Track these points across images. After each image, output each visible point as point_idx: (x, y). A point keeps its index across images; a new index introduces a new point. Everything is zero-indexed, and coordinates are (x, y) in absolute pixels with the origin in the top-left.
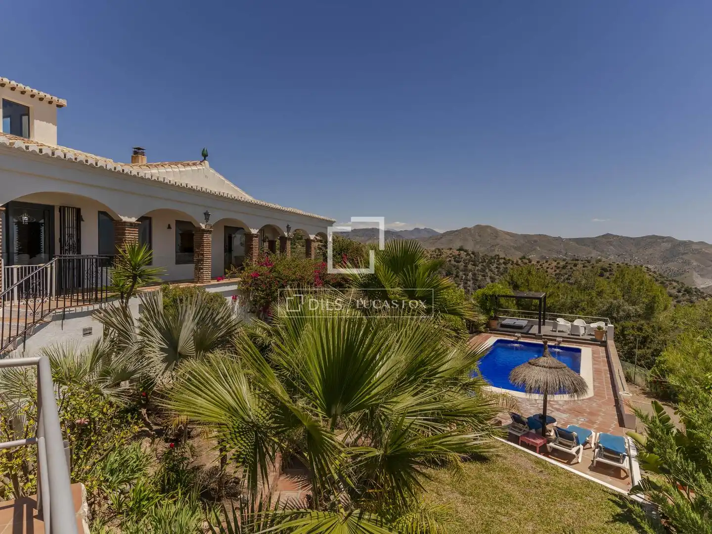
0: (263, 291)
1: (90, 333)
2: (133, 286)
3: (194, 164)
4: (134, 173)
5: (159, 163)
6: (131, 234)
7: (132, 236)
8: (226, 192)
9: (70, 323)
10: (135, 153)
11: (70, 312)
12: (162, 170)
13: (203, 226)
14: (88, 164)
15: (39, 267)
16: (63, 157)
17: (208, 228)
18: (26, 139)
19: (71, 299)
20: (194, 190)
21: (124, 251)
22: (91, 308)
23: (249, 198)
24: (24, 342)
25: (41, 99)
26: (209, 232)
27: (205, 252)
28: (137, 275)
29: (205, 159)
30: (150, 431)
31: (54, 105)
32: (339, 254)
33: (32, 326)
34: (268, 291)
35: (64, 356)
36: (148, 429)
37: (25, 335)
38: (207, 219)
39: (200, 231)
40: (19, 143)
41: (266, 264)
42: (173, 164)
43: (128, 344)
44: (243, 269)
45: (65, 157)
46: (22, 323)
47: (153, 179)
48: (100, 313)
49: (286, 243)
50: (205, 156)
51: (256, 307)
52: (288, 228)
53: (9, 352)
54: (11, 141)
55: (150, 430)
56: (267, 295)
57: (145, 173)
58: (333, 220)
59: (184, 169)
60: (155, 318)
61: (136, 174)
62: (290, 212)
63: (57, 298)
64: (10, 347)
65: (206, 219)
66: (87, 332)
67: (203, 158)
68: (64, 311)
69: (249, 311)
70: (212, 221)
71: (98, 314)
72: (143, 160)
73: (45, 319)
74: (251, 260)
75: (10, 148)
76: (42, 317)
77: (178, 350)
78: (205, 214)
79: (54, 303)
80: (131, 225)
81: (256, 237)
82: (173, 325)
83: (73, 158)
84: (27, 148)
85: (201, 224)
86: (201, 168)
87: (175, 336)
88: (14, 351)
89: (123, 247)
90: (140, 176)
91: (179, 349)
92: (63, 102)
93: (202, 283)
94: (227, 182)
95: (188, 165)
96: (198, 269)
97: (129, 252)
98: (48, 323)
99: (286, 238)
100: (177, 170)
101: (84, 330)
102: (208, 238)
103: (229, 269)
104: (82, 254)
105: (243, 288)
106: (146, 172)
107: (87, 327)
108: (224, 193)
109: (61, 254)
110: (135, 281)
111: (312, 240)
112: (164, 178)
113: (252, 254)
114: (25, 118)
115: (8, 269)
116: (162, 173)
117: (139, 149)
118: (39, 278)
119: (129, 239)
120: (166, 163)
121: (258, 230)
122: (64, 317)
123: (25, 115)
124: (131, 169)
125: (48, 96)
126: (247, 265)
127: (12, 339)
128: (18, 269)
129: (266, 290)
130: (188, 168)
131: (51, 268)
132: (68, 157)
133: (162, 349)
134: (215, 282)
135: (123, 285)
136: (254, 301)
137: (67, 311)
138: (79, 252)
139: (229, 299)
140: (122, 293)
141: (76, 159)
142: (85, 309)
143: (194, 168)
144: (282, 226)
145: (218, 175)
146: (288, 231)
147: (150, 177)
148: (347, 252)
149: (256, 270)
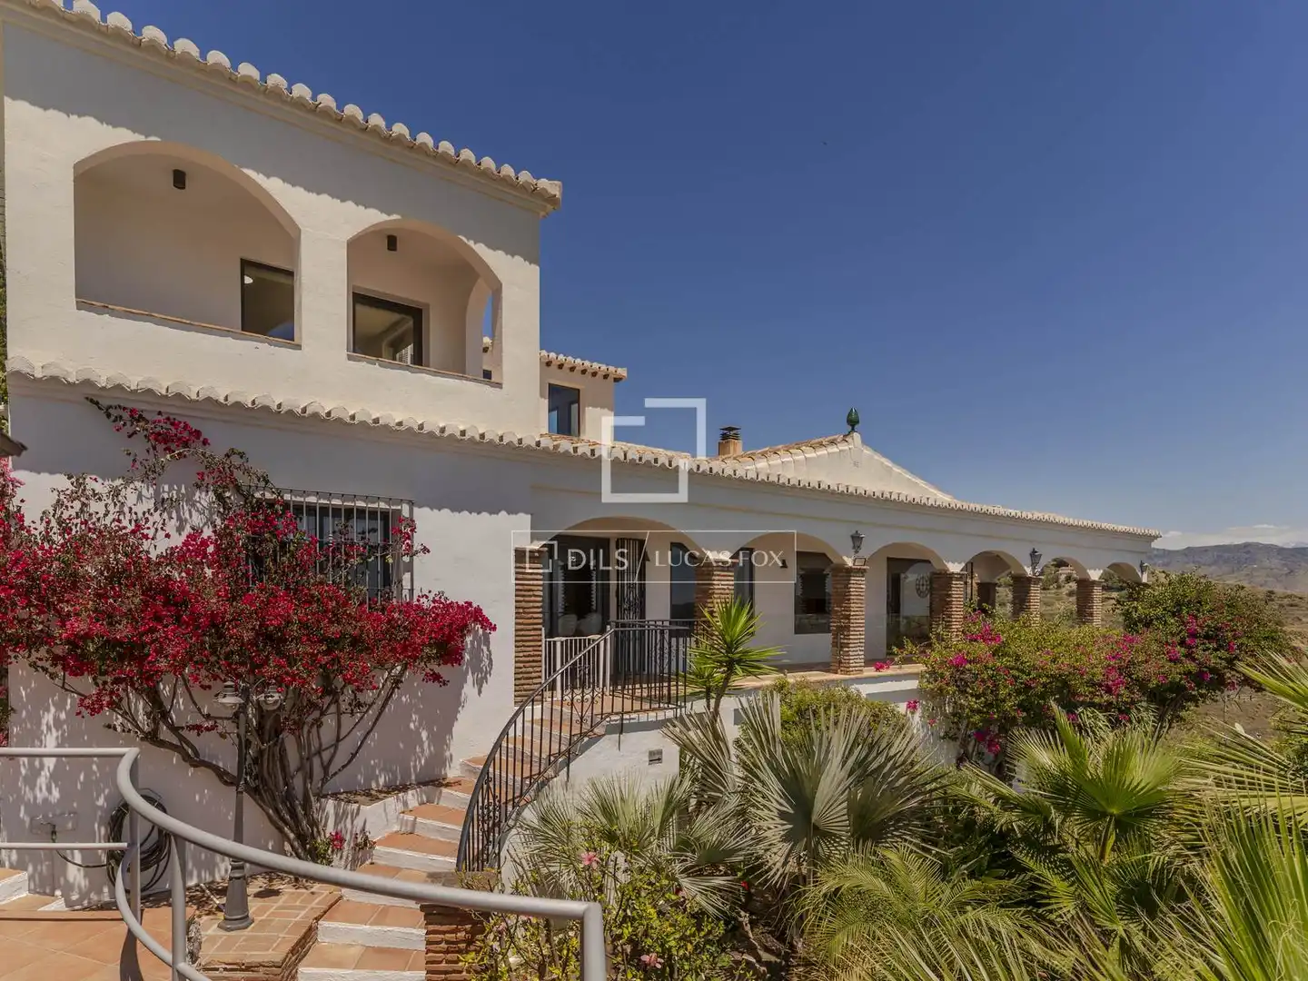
0: (978, 697)
1: (659, 759)
2: (727, 679)
3: (833, 442)
4: (729, 472)
5: (767, 449)
6: (723, 583)
7: (723, 585)
8: (896, 490)
9: (630, 738)
10: (725, 437)
11: (632, 721)
12: (775, 461)
13: (849, 562)
14: (658, 465)
15: (594, 641)
16: (622, 458)
17: (859, 565)
18: (575, 439)
19: (632, 696)
20: (833, 493)
21: (711, 613)
22: (661, 715)
23: (943, 498)
24: (568, 766)
25: (594, 374)
26: (861, 572)
27: (852, 613)
28: (734, 661)
29: (853, 429)
30: (758, 966)
31: (610, 379)
32: (1174, 615)
33: (578, 741)
34: (990, 698)
35: (622, 799)
36: (754, 961)
37: (569, 754)
38: (857, 548)
39: (842, 572)
40: (565, 444)
41: (982, 637)
42: (793, 448)
43: (722, 792)
44: (930, 646)
45: (625, 458)
46: (566, 734)
47: (759, 479)
48: (675, 726)
49: (1028, 591)
50: (853, 423)
51: (959, 729)
52: (1034, 556)
53: (548, 780)
54: (555, 443)
55: (757, 961)
56: (989, 705)
57: (747, 470)
58: (1153, 533)
59: (814, 455)
60: (769, 750)
61: (732, 473)
62: (1038, 522)
63: (613, 691)
64: (550, 772)
65: (854, 547)
66: (655, 757)
67: (850, 428)
68: (622, 719)
69: (942, 734)
70: (866, 552)
71: (671, 728)
72: (737, 447)
73: (596, 730)
74: (948, 627)
75: (554, 454)
76: (592, 727)
77: (813, 821)
78: (853, 537)
79: (608, 701)
80: (723, 566)
81: (957, 579)
82: (803, 768)
83: (636, 457)
84: (575, 449)
85: (845, 558)
86: (847, 448)
87: (808, 791)
88: (555, 779)
89: (709, 605)
90: (737, 476)
91: (814, 818)
92: (622, 372)
93: (847, 673)
94: (897, 470)
95: (821, 445)
96: (839, 645)
97: (721, 613)
98: (600, 736)
99: (1029, 579)
100: (801, 457)
101: (651, 753)
102: (858, 585)
103: (901, 646)
104: (647, 619)
105: (931, 686)
106: (748, 468)
107: (655, 748)
108: (891, 493)
109: (618, 619)
110: (730, 671)
111: (1094, 582)
112: (779, 475)
113: (949, 616)
114: (575, 407)
115: (550, 642)
116: (775, 466)
117: (731, 429)
118: (589, 664)
119: (720, 591)
120: (780, 446)
121: (963, 565)
122: (621, 729)
123: (573, 403)
124: (723, 466)
125: (604, 367)
126: (940, 638)
127: (552, 759)
128: (562, 642)
129: (984, 694)
130: (822, 452)
131: (603, 644)
132: (630, 456)
133: (783, 815)
134: (870, 672)
135: (711, 676)
136: (954, 715)
137: (626, 719)
138: (643, 615)
139: (902, 708)
140: (709, 690)
141: (640, 459)
142: (652, 716)
143: (834, 449)
144: (1018, 553)
145: (877, 457)
146: (1034, 565)
147: (754, 476)
148: (1198, 611)
149: (960, 651)
